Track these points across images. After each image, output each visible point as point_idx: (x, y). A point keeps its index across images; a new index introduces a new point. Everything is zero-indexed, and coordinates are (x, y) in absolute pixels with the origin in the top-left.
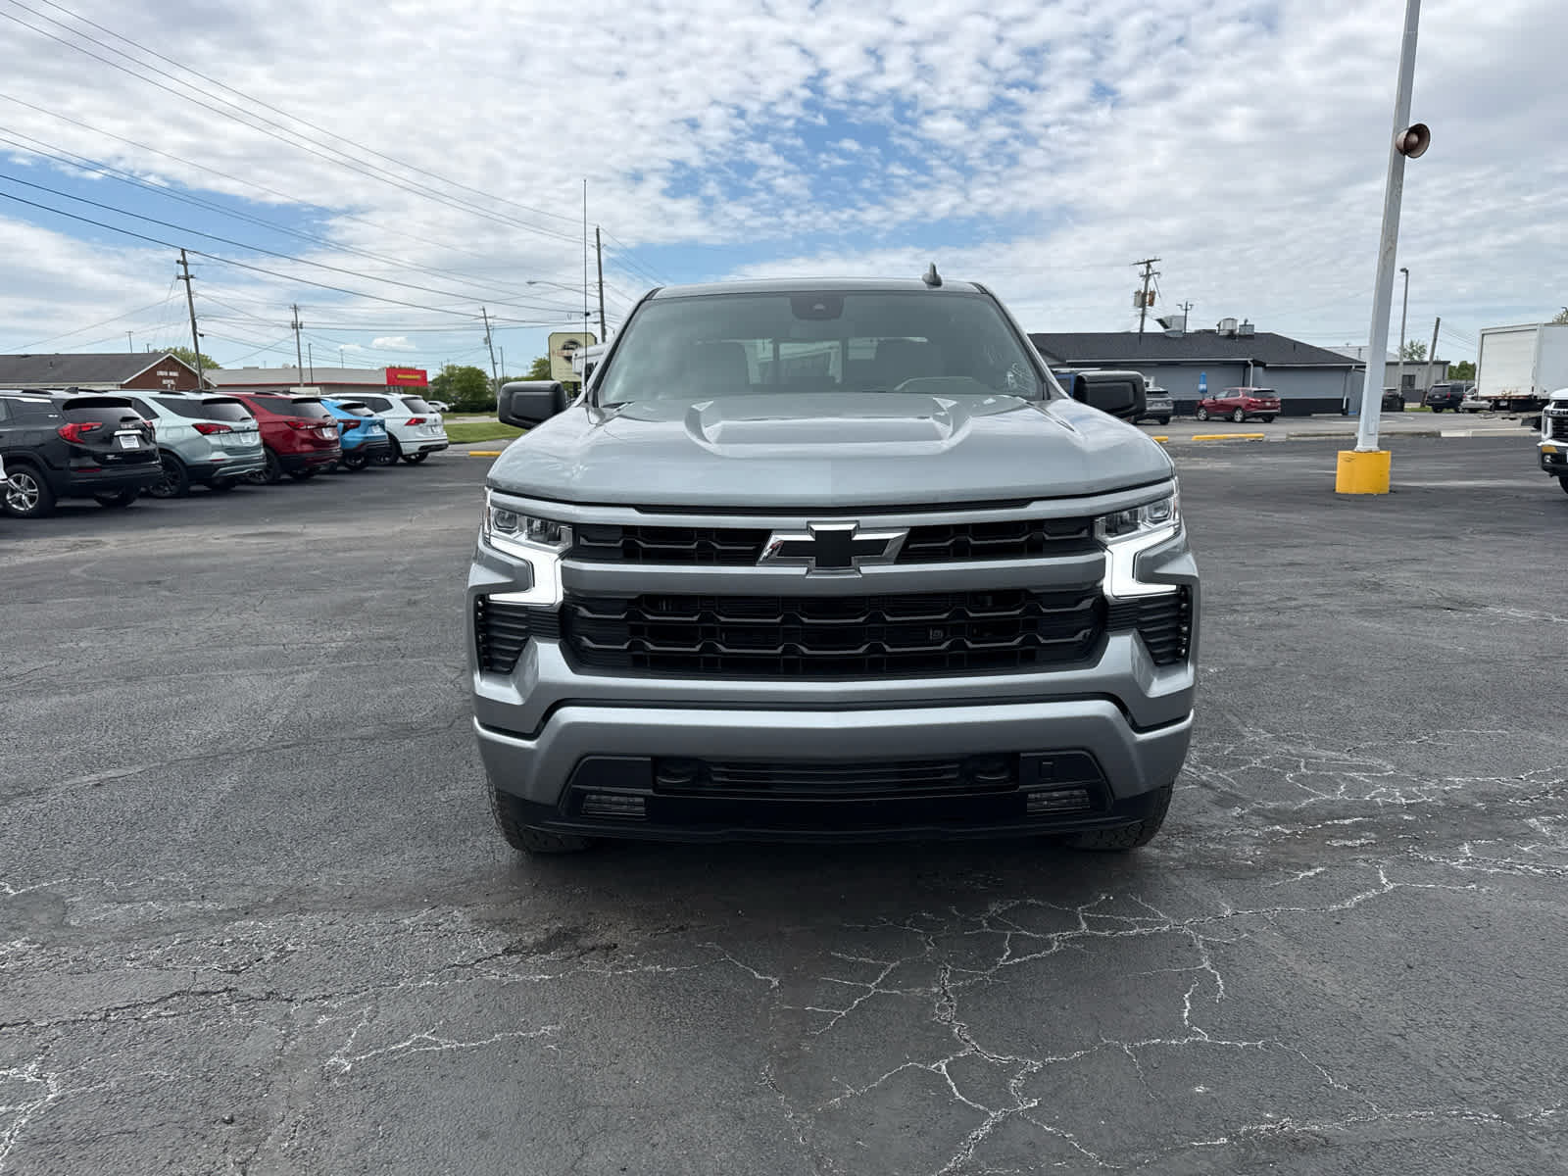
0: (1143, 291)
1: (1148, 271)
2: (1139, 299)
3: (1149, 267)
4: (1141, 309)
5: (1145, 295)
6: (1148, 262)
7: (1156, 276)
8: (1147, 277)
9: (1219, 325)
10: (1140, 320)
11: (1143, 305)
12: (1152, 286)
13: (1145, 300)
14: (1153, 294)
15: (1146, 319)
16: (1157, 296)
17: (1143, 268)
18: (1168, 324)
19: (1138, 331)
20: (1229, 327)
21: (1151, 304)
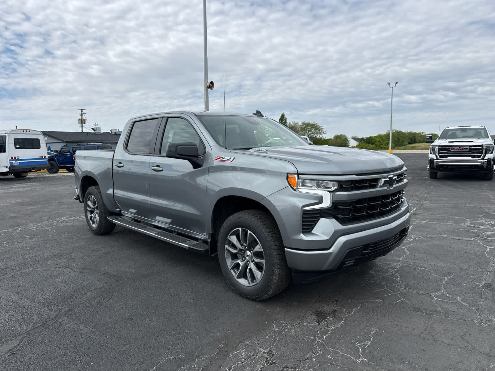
0: (81, 119)
1: (82, 113)
2: (80, 122)
3: (82, 111)
4: (81, 125)
5: (82, 120)
6: (82, 110)
7: (85, 114)
8: (82, 114)
9: (111, 131)
10: (81, 128)
11: (82, 123)
12: (84, 118)
13: (82, 122)
14: (85, 120)
15: (83, 128)
16: (86, 121)
17: (80, 112)
18: (95, 129)
19: (81, 132)
20: (115, 131)
21: (85, 123)
